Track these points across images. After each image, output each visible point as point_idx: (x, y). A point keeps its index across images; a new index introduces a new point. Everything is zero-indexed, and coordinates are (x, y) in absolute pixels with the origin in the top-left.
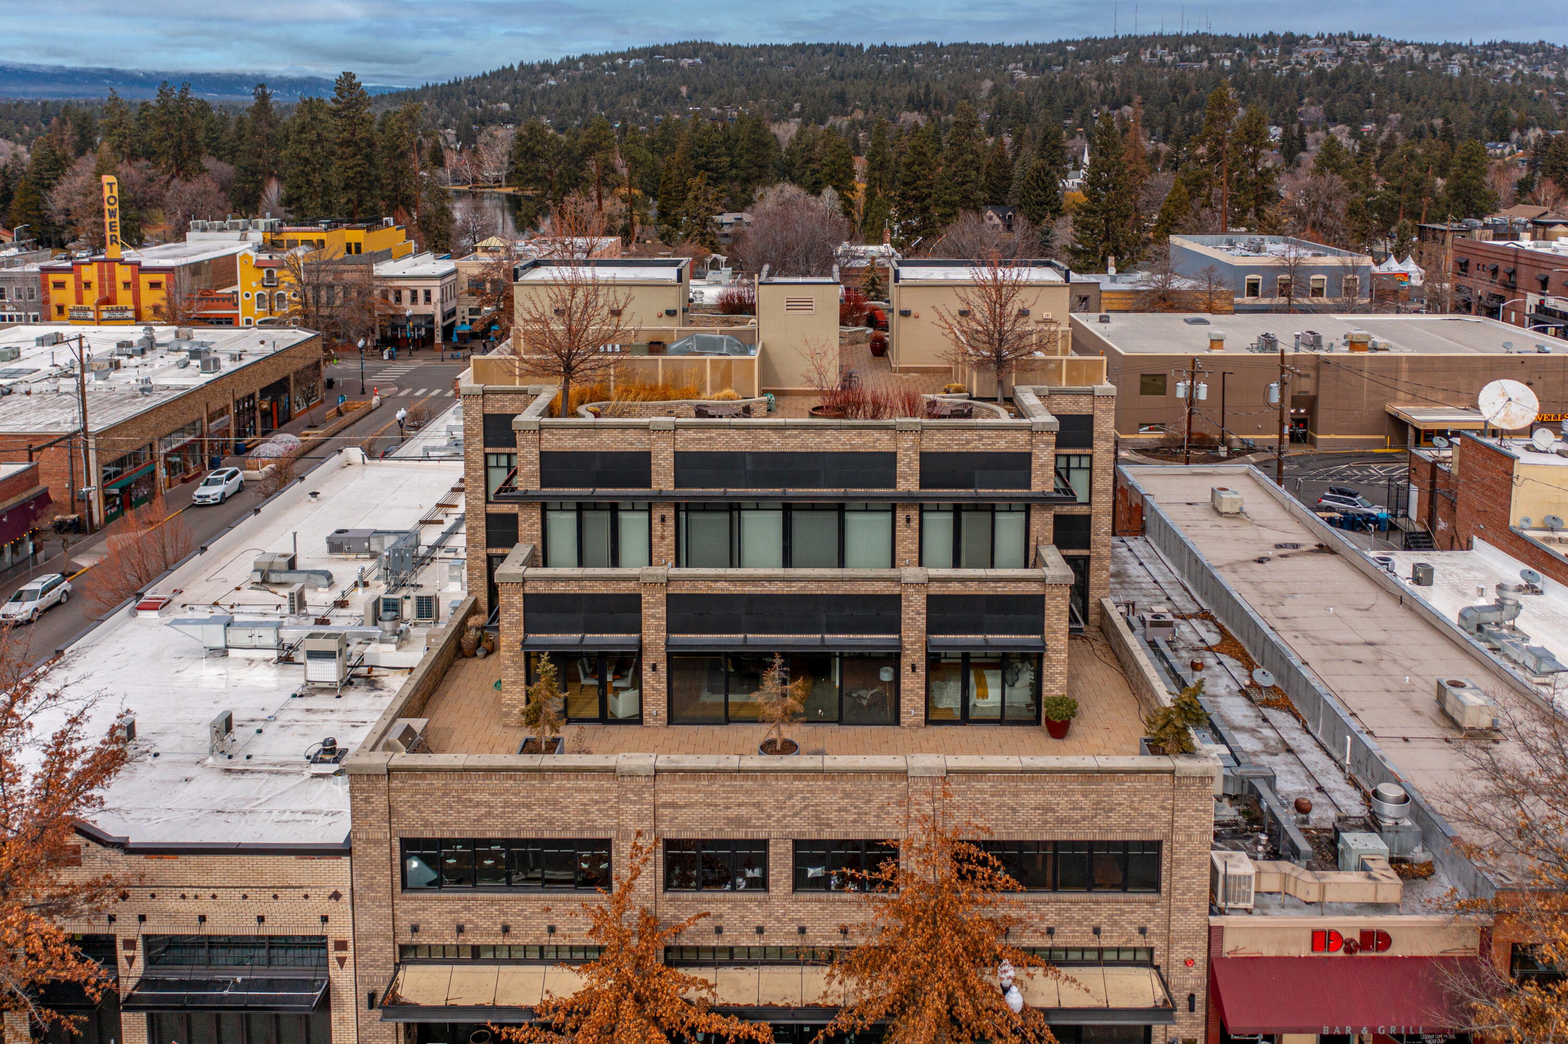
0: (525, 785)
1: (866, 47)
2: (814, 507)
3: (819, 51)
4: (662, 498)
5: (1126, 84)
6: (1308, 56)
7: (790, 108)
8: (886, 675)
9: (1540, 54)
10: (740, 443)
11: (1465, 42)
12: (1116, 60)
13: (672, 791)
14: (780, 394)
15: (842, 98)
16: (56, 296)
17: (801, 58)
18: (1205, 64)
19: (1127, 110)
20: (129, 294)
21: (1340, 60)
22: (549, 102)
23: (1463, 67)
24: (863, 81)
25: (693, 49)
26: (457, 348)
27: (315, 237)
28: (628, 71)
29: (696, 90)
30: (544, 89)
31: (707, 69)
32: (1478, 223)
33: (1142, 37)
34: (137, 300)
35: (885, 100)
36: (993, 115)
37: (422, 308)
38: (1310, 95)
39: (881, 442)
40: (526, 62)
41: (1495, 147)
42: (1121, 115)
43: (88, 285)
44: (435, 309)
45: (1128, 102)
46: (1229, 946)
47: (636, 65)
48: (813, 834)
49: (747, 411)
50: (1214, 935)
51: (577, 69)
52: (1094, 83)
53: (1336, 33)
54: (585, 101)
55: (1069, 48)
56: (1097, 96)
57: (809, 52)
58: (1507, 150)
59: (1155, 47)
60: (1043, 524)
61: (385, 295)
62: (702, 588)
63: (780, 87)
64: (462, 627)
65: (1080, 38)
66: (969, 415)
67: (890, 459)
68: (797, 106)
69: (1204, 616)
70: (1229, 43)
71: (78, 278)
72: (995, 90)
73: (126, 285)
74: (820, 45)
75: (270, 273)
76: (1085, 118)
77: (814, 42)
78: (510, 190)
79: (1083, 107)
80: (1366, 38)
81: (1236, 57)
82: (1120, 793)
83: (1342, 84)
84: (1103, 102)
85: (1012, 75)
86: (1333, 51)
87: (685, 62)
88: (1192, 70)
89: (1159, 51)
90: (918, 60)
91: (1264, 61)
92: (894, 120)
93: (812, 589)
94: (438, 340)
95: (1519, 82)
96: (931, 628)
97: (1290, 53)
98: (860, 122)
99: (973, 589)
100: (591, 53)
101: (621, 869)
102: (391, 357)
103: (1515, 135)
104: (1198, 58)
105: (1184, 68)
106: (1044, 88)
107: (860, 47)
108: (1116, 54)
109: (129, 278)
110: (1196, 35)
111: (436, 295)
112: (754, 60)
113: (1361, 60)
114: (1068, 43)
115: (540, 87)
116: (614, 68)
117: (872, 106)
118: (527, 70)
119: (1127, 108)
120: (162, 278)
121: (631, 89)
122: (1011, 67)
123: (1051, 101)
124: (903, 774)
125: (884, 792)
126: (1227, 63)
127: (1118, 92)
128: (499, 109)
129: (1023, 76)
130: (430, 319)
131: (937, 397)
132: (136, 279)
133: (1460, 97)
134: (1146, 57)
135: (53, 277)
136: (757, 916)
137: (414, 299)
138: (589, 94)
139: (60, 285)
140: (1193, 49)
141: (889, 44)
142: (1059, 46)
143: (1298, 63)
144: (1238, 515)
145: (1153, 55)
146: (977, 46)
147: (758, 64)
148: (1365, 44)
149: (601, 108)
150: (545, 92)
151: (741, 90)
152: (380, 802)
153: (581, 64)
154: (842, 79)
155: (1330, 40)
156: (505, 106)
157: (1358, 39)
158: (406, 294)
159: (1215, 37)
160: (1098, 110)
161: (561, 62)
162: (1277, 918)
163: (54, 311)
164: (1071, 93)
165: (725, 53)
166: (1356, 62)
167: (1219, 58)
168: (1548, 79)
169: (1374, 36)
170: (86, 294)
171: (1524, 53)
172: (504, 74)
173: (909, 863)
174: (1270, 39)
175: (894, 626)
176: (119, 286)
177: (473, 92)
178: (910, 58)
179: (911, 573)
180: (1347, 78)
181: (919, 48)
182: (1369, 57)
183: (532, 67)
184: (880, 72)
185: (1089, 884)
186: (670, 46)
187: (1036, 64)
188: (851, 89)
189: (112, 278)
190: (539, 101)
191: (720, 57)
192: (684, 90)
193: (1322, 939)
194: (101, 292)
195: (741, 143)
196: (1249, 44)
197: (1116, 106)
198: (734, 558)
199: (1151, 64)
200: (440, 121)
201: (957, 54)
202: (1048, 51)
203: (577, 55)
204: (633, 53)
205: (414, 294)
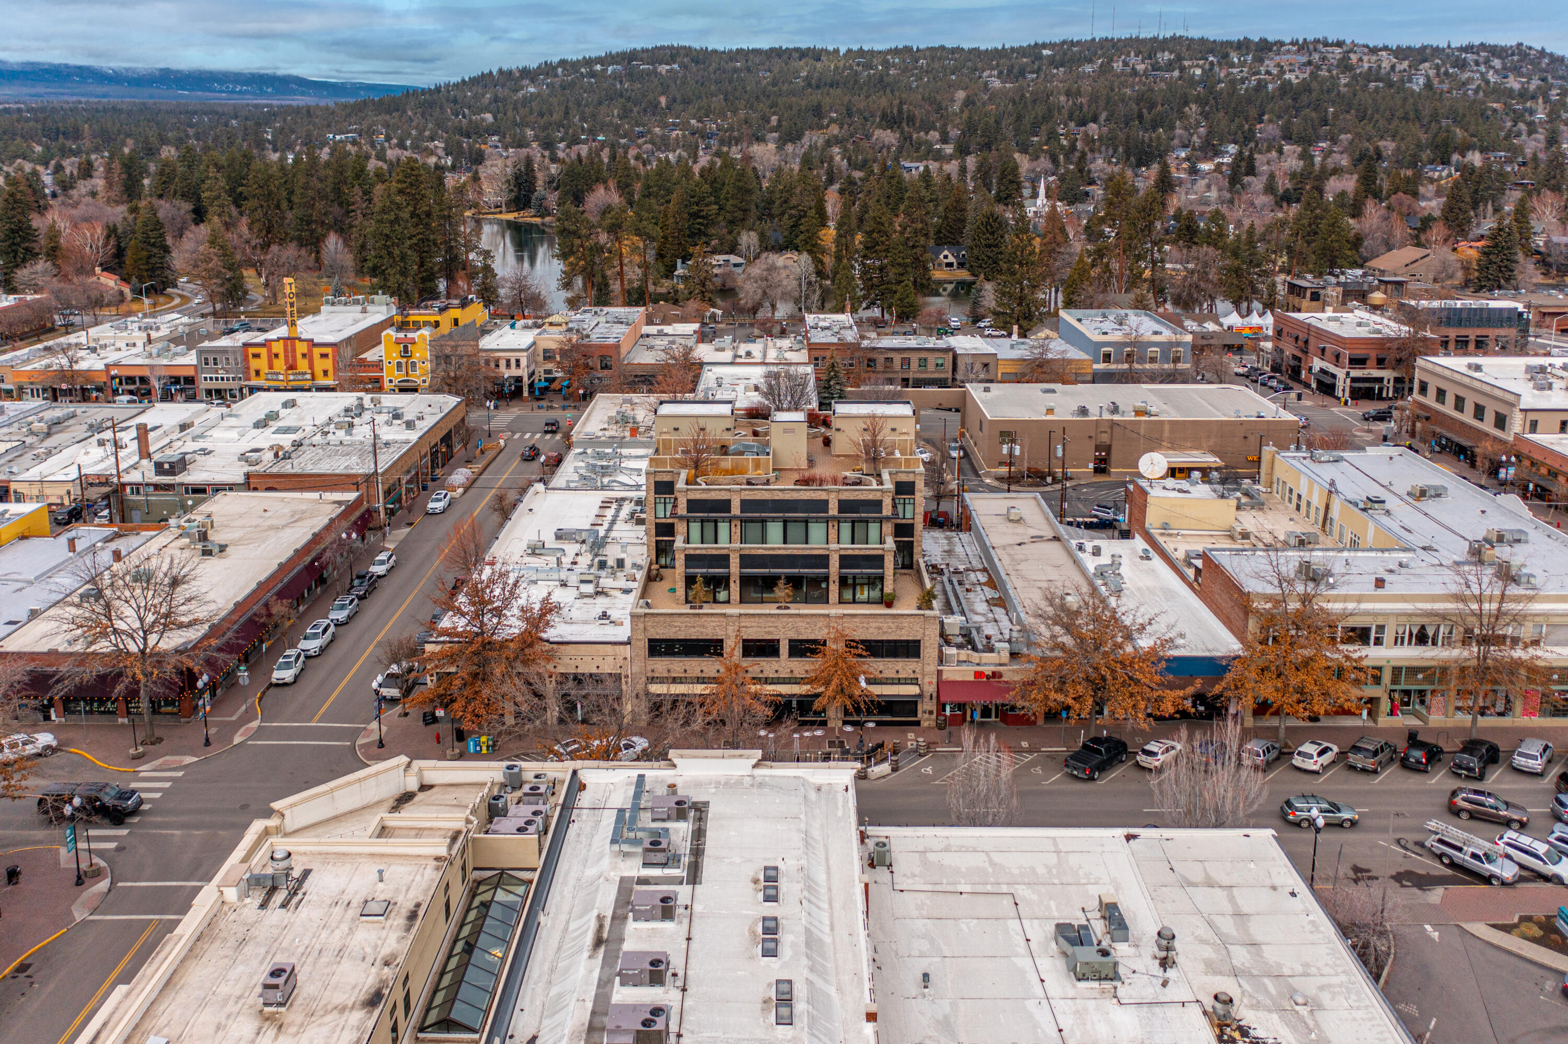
0: (693, 620)
1: (843, 51)
2: (796, 520)
3: (795, 55)
4: (735, 517)
5: (1094, 98)
6: (1278, 65)
7: (768, 121)
8: (824, 585)
9: (1516, 58)
10: (767, 496)
11: (1443, 44)
12: (1088, 69)
13: (745, 622)
14: (780, 470)
15: (818, 111)
16: (254, 364)
17: (777, 65)
18: (1176, 73)
19: (1093, 128)
20: (306, 362)
21: (1308, 69)
22: (531, 113)
23: (1428, 77)
24: (839, 91)
25: (672, 54)
26: (538, 399)
27: (432, 319)
28: (606, 78)
29: (674, 100)
30: (524, 97)
31: (685, 77)
32: (1333, 280)
33: (1119, 40)
34: (311, 366)
35: (860, 112)
36: (963, 133)
37: (514, 372)
38: (1272, 111)
39: (823, 496)
40: (505, 68)
41: (1435, 170)
42: (1086, 134)
43: (276, 356)
44: (523, 372)
45: (1095, 120)
46: (945, 676)
47: (614, 72)
48: (795, 637)
49: (768, 482)
50: (940, 673)
51: (556, 75)
52: (1063, 98)
53: (1310, 38)
54: (567, 113)
55: (1046, 52)
56: (1065, 113)
57: (785, 57)
58: (1444, 174)
59: (1128, 55)
60: (888, 528)
61: (487, 362)
62: (753, 552)
63: (757, 98)
64: (649, 570)
65: (1057, 40)
66: (859, 483)
67: (826, 502)
68: (774, 119)
69: (985, 570)
70: (1204, 47)
71: (269, 351)
72: (969, 102)
73: (304, 355)
74: (797, 50)
75: (406, 347)
76: (1053, 136)
77: (791, 46)
78: (511, 217)
79: (1050, 125)
80: (1340, 44)
81: (1207, 66)
82: (905, 623)
83: (1304, 99)
84: (1071, 118)
85: (986, 84)
86: (1304, 59)
87: (663, 69)
88: (1163, 79)
89: (1133, 59)
90: (894, 65)
91: (1235, 71)
92: (868, 137)
93: (796, 552)
94: (526, 394)
95: (1481, 94)
96: (841, 567)
97: (1261, 61)
98: (836, 137)
99: (857, 552)
100: (569, 57)
101: (727, 650)
102: (496, 407)
103: (1455, 157)
104: (1170, 66)
105: (1155, 77)
106: (1014, 102)
107: (837, 51)
108: (1090, 61)
109: (305, 351)
110: (1173, 38)
111: (524, 362)
112: (731, 65)
113: (1329, 71)
114: (1044, 46)
115: (521, 94)
116: (593, 74)
117: (847, 120)
118: (506, 75)
119: (1093, 126)
120: (328, 350)
121: (611, 97)
122: (985, 74)
123: (1019, 118)
124: (828, 616)
125: (821, 623)
126: (1198, 72)
127: (1085, 109)
128: (483, 120)
129: (996, 84)
130: (519, 379)
131: (848, 474)
132: (310, 351)
133: (1412, 115)
134: (1118, 66)
135: (252, 350)
136: (775, 666)
137: (508, 365)
138: (570, 104)
139: (257, 356)
140: (1167, 56)
141: (866, 48)
142: (1034, 51)
143: (1268, 73)
144: (1019, 521)
145: (1126, 64)
146: (954, 51)
147: (735, 70)
148: (1339, 50)
149: (583, 119)
150: (526, 101)
151: (718, 101)
152: (641, 626)
153: (560, 70)
154: (818, 87)
155: (1303, 47)
156: (489, 117)
157: (1332, 45)
158: (503, 363)
159: (1192, 40)
160: (1066, 125)
161: (539, 67)
162: (964, 667)
163: (253, 374)
164: (1040, 110)
165: (700, 57)
166: (1324, 73)
167: (1190, 67)
168: (1511, 90)
169: (1348, 42)
170: (275, 361)
171: (1499, 57)
172: (484, 80)
173: (831, 645)
174: (1243, 46)
175: (827, 566)
176: (299, 356)
177: (455, 101)
178: (886, 63)
179: (833, 546)
180: (1310, 91)
181: (896, 51)
182: (1338, 66)
183: (510, 73)
184: (856, 82)
185: (895, 655)
186: (647, 50)
187: (1010, 71)
188: (827, 101)
189: (294, 351)
190: (522, 111)
191: (697, 62)
192: (663, 100)
193: (978, 674)
194: (286, 361)
195: (726, 188)
196: (1221, 49)
197: (1083, 123)
198: (764, 541)
199: (1123, 73)
200: (427, 133)
201: (933, 59)
202: (1024, 56)
203: (556, 60)
204: (610, 59)
205: (508, 361)
